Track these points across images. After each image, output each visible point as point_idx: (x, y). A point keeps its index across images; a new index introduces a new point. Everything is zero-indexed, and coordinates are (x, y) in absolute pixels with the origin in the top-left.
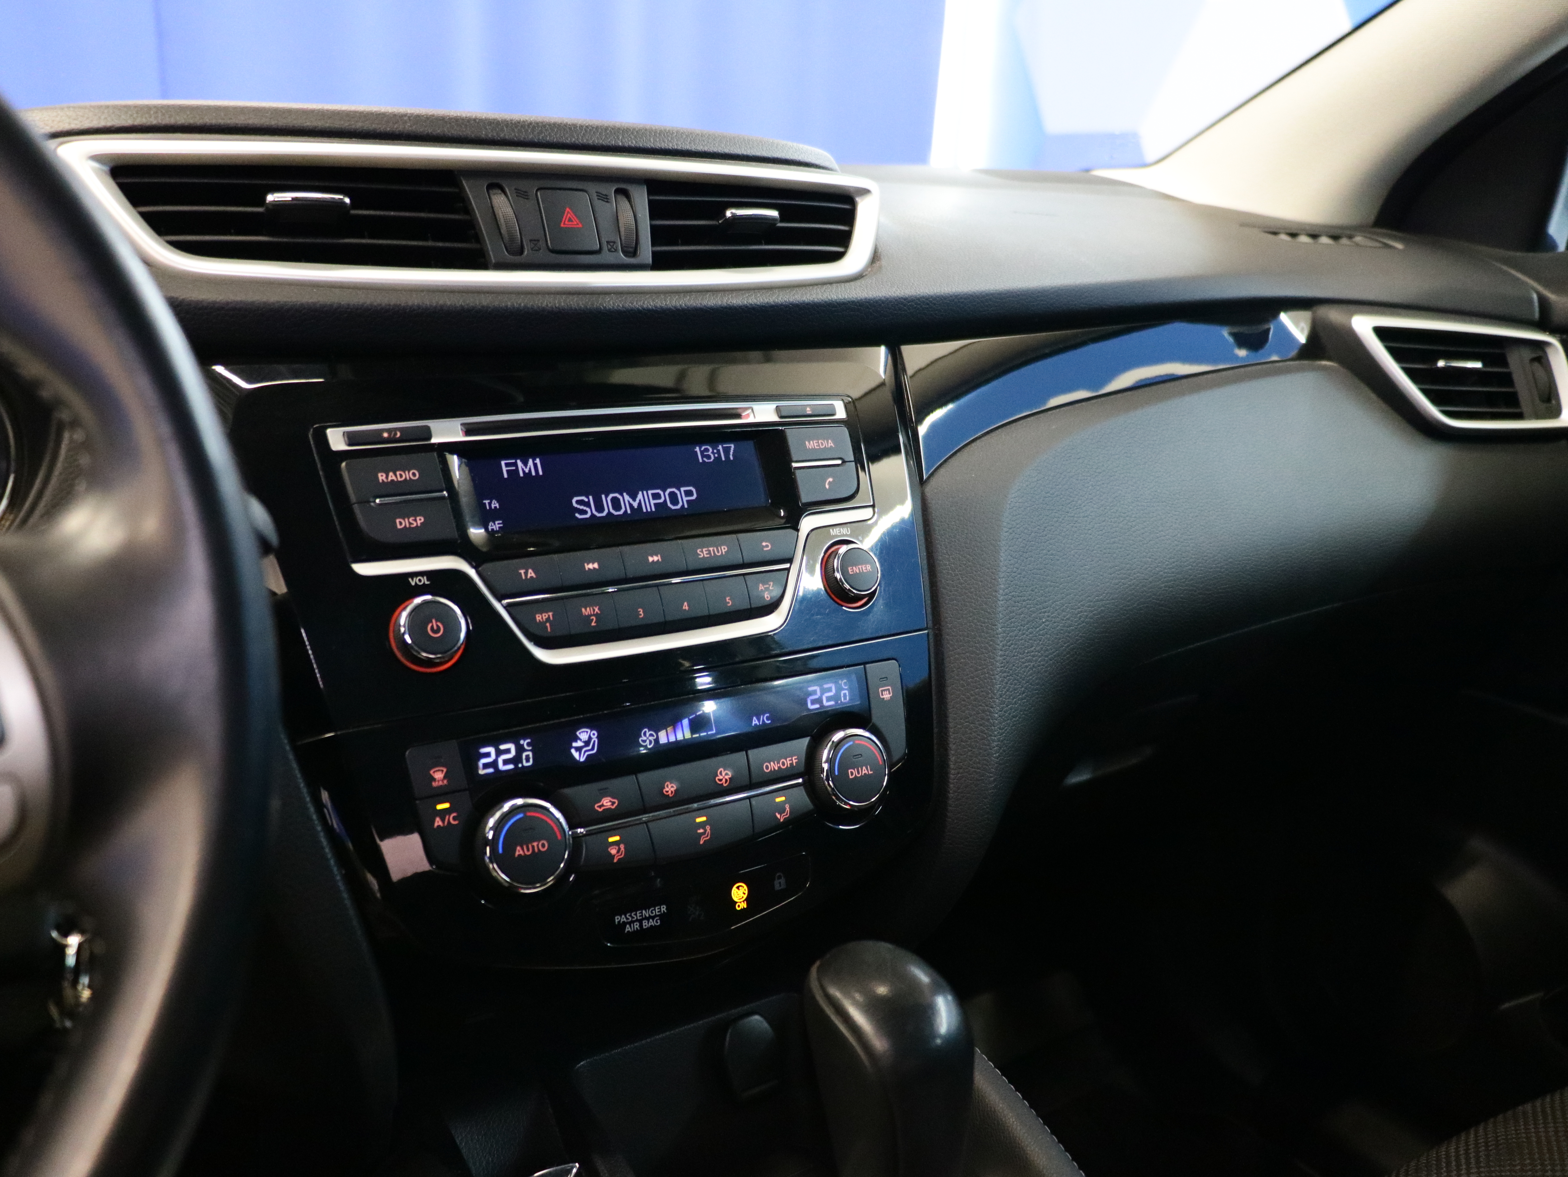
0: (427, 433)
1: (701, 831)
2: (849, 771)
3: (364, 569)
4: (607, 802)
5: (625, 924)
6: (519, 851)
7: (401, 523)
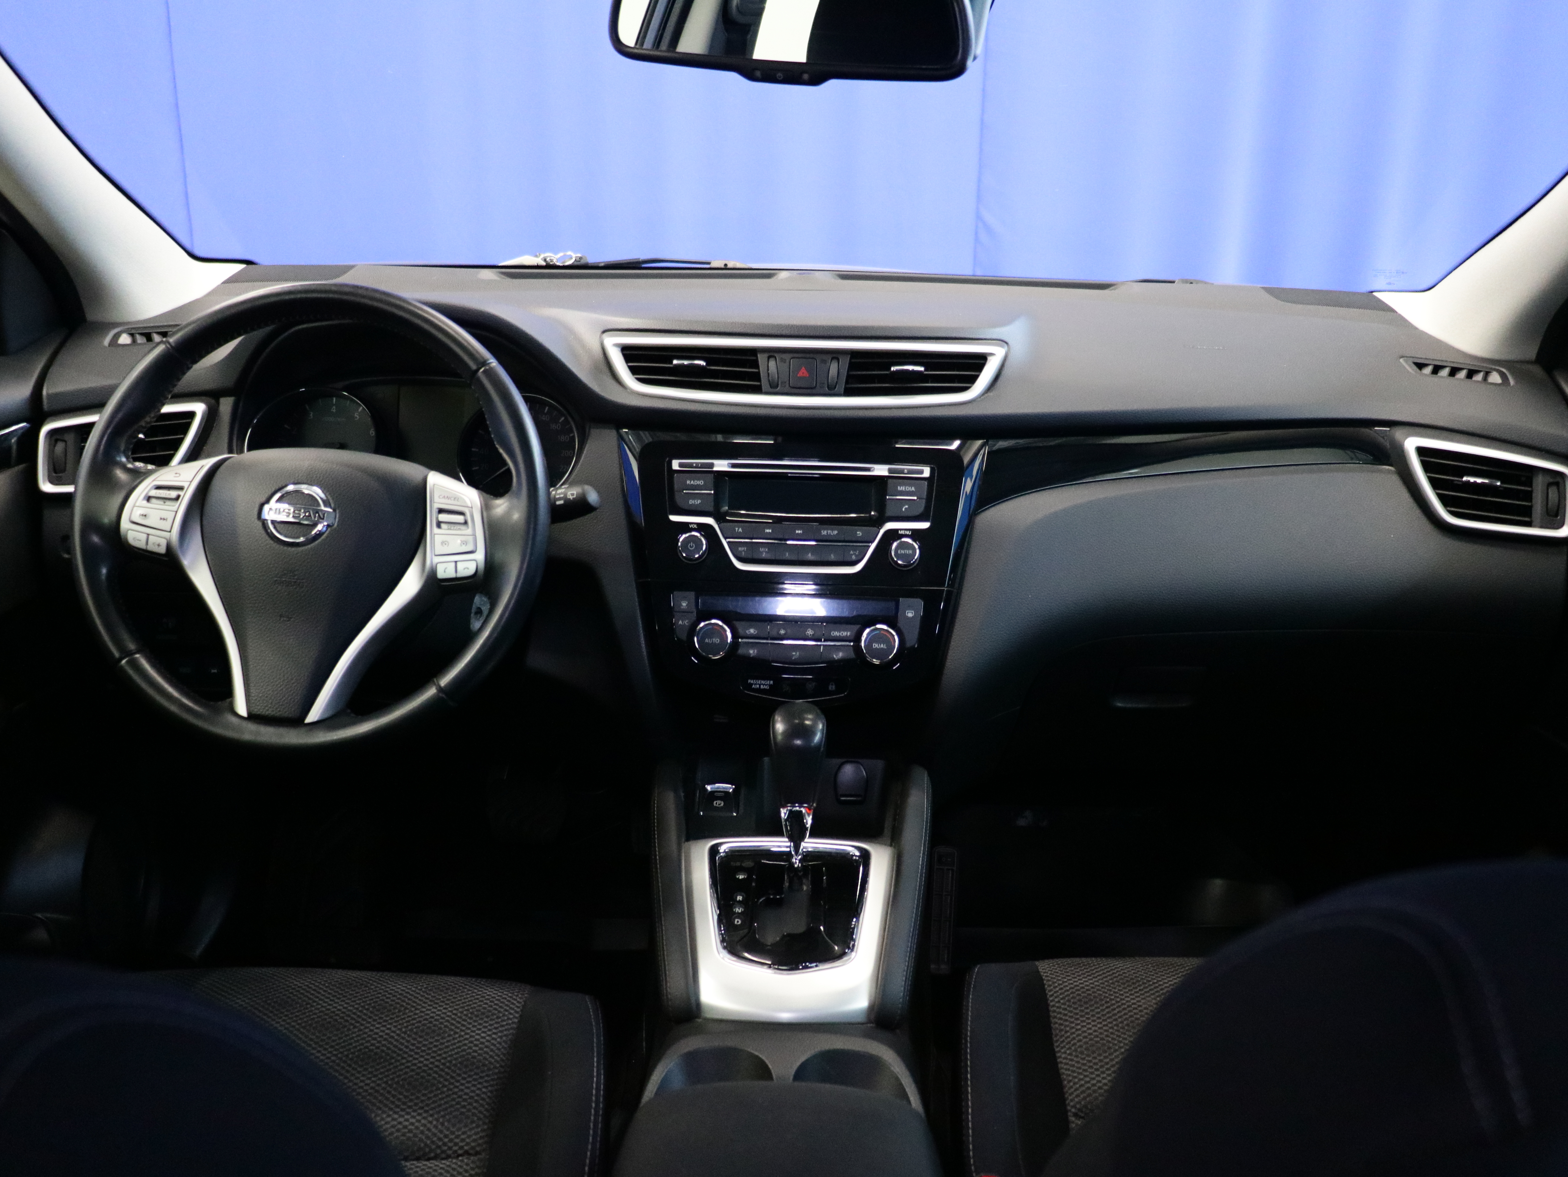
0: (712, 465)
1: (794, 653)
3: (674, 518)
4: (752, 631)
5: (752, 684)
6: (706, 640)
7: (691, 502)
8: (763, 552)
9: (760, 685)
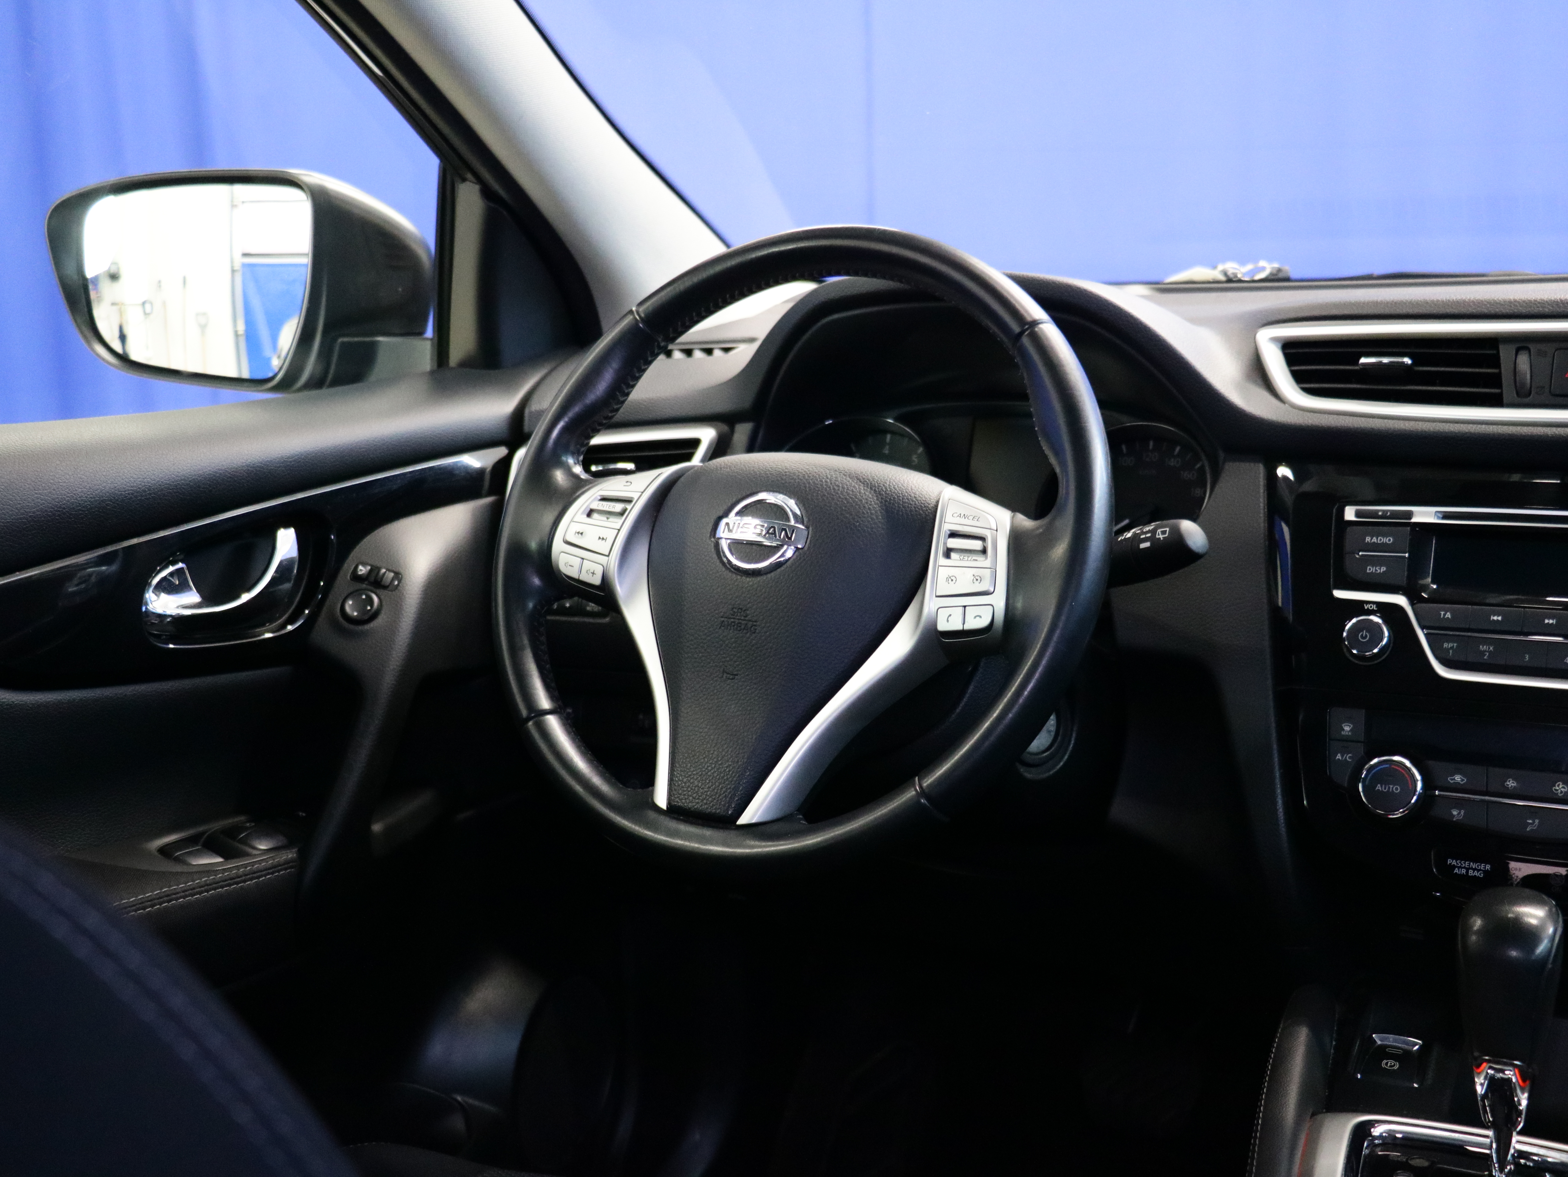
0: (1409, 515)
1: (1530, 821)
3: (1339, 594)
4: (1458, 778)
5: (1454, 867)
6: (1379, 787)
7: (1370, 569)
8: (1486, 651)
9: (1468, 870)
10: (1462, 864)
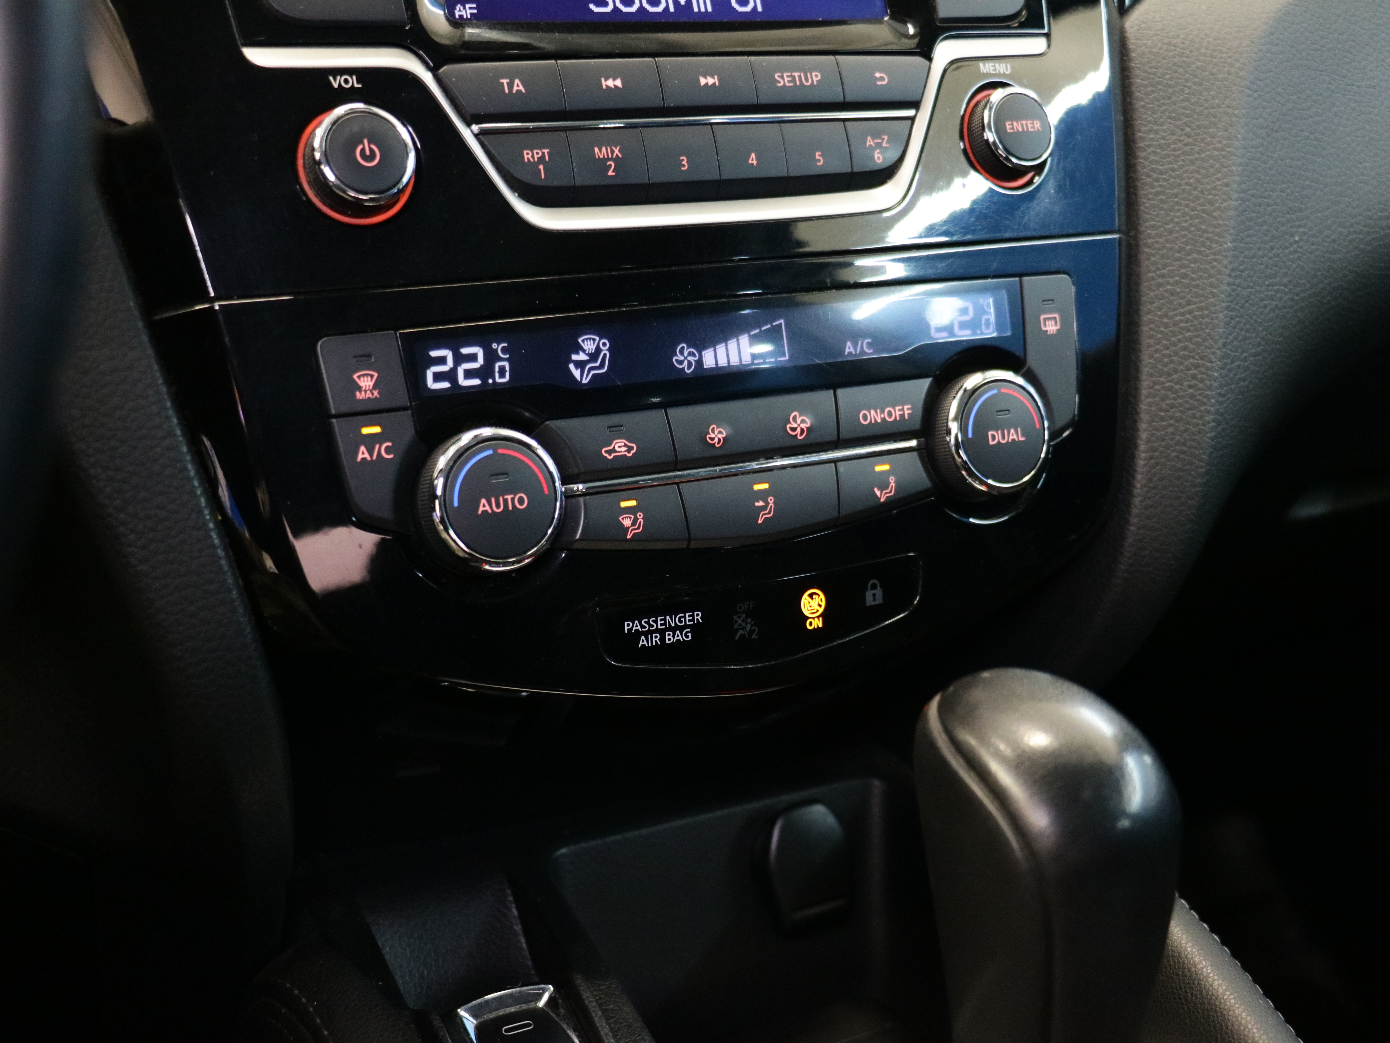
1: (761, 503)
2: (990, 433)
3: (263, 56)
4: (620, 447)
5: (638, 634)
6: (484, 506)
8: (608, 159)
9: (662, 633)
10: (643, 627)
